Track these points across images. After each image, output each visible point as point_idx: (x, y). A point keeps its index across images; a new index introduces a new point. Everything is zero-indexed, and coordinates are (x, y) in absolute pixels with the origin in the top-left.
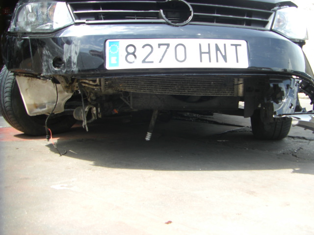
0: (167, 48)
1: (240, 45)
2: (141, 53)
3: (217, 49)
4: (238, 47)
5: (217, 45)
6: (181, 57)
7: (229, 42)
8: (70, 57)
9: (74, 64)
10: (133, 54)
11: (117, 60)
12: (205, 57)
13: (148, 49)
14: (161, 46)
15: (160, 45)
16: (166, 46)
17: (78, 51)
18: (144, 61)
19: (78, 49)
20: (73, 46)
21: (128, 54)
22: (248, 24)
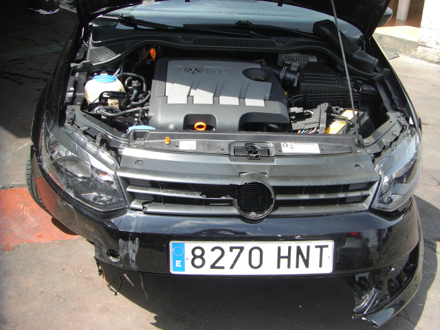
0: (241, 252)
1: (327, 246)
2: (211, 257)
3: (299, 251)
4: (324, 249)
5: (299, 247)
6: (256, 262)
7: (313, 244)
8: (127, 255)
9: (133, 262)
10: (201, 257)
11: (183, 264)
12: (284, 262)
13: (218, 252)
14: (234, 250)
15: (231, 249)
16: (239, 250)
17: (136, 250)
18: (213, 266)
19: (136, 247)
20: (130, 243)
21: (195, 257)
22: (342, 201)
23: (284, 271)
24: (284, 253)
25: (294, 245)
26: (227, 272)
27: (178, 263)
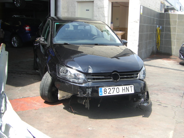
1: (132, 87)
2: (108, 91)
3: (127, 88)
5: (126, 87)
6: (118, 92)
7: (129, 86)
8: (89, 93)
10: (106, 91)
11: (102, 93)
12: (124, 91)
13: (110, 89)
15: (112, 88)
16: (114, 89)
17: (91, 91)
18: (109, 93)
19: (91, 90)
20: (89, 89)
21: (105, 91)
22: (133, 77)
23: (124, 93)
24: (124, 89)
25: (125, 86)
26: (112, 94)
27: (101, 93)
